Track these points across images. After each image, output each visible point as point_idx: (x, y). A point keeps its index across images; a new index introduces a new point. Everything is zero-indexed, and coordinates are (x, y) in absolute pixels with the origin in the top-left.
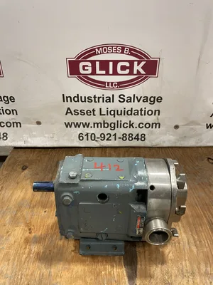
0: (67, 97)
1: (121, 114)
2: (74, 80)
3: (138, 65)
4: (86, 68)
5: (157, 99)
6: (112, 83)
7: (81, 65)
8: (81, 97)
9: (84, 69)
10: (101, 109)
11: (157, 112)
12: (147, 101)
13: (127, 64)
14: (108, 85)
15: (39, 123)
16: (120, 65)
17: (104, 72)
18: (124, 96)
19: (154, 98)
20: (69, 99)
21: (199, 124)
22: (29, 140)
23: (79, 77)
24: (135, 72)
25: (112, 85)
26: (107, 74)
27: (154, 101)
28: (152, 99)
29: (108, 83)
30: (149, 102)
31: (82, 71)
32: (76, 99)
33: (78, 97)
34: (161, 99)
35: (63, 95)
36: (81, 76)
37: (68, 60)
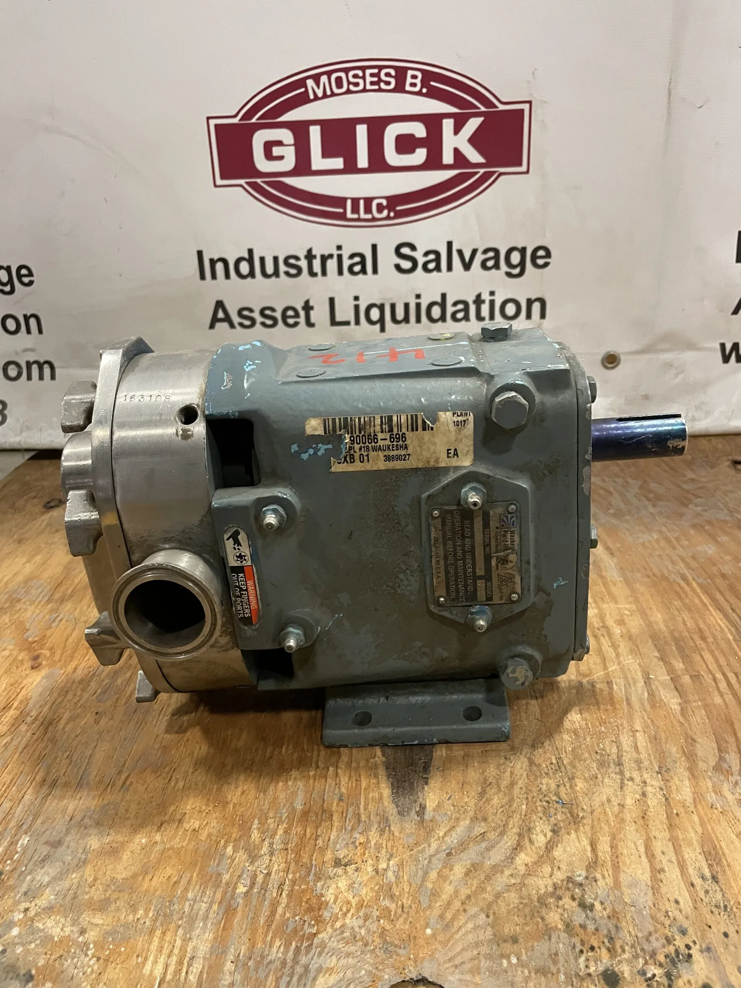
0: (213, 262)
1: (406, 319)
3: (457, 131)
4: (276, 151)
5: (534, 256)
6: (368, 201)
7: (259, 139)
8: (262, 260)
9: (269, 156)
10: (332, 301)
11: (536, 307)
12: (497, 266)
13: (419, 130)
14: (355, 209)
17: (338, 163)
18: (413, 247)
19: (523, 251)
20: (220, 266)
21: (691, 346)
23: (255, 186)
24: (448, 158)
25: (368, 210)
26: (351, 168)
27: (522, 264)
28: (515, 258)
29: (355, 201)
30: (504, 268)
31: (262, 164)
32: (244, 268)
33: (250, 261)
34: (548, 254)
35: (200, 254)
36: (259, 181)
37: (213, 122)
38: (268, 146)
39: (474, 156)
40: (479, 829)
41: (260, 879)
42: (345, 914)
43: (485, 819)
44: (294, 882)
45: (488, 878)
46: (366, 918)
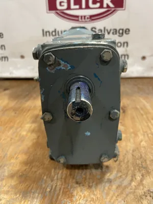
0: (46, 32)
2: (52, 15)
4: (62, 4)
5: (126, 31)
6: (85, 17)
7: (58, 1)
8: (58, 32)
9: (60, 5)
11: (126, 44)
12: (116, 34)
17: (77, 7)
18: (95, 28)
19: (123, 30)
20: (48, 33)
23: (57, 13)
24: (105, 6)
26: (81, 8)
27: (122, 33)
28: (121, 31)
29: (82, 17)
30: (118, 34)
31: (59, 7)
32: (54, 33)
33: (55, 31)
34: (129, 30)
35: (43, 30)
36: (58, 11)
38: (60, 3)
39: (111, 5)
40: (120, 174)
41: (54, 187)
42: (80, 199)
43: (121, 172)
44: (64, 188)
45: (123, 190)
46: (86, 201)
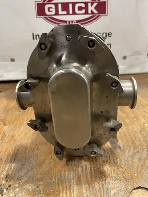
0: (36, 36)
2: (41, 20)
3: (92, 6)
5: (108, 34)
6: (72, 21)
7: (47, 7)
9: (49, 11)
11: (109, 46)
13: (83, 5)
15: (13, 60)
16: (77, 6)
17: (65, 13)
19: (106, 33)
20: (37, 37)
21: (141, 54)
22: (5, 75)
23: (46, 18)
26: (68, 14)
27: (106, 37)
28: (104, 35)
29: (69, 21)
34: (111, 34)
35: (33, 34)
36: (47, 17)
37: (36, 3)
38: (49, 8)
39: (95, 12)
40: (136, 150)
41: (84, 168)
42: (111, 174)
43: (137, 148)
